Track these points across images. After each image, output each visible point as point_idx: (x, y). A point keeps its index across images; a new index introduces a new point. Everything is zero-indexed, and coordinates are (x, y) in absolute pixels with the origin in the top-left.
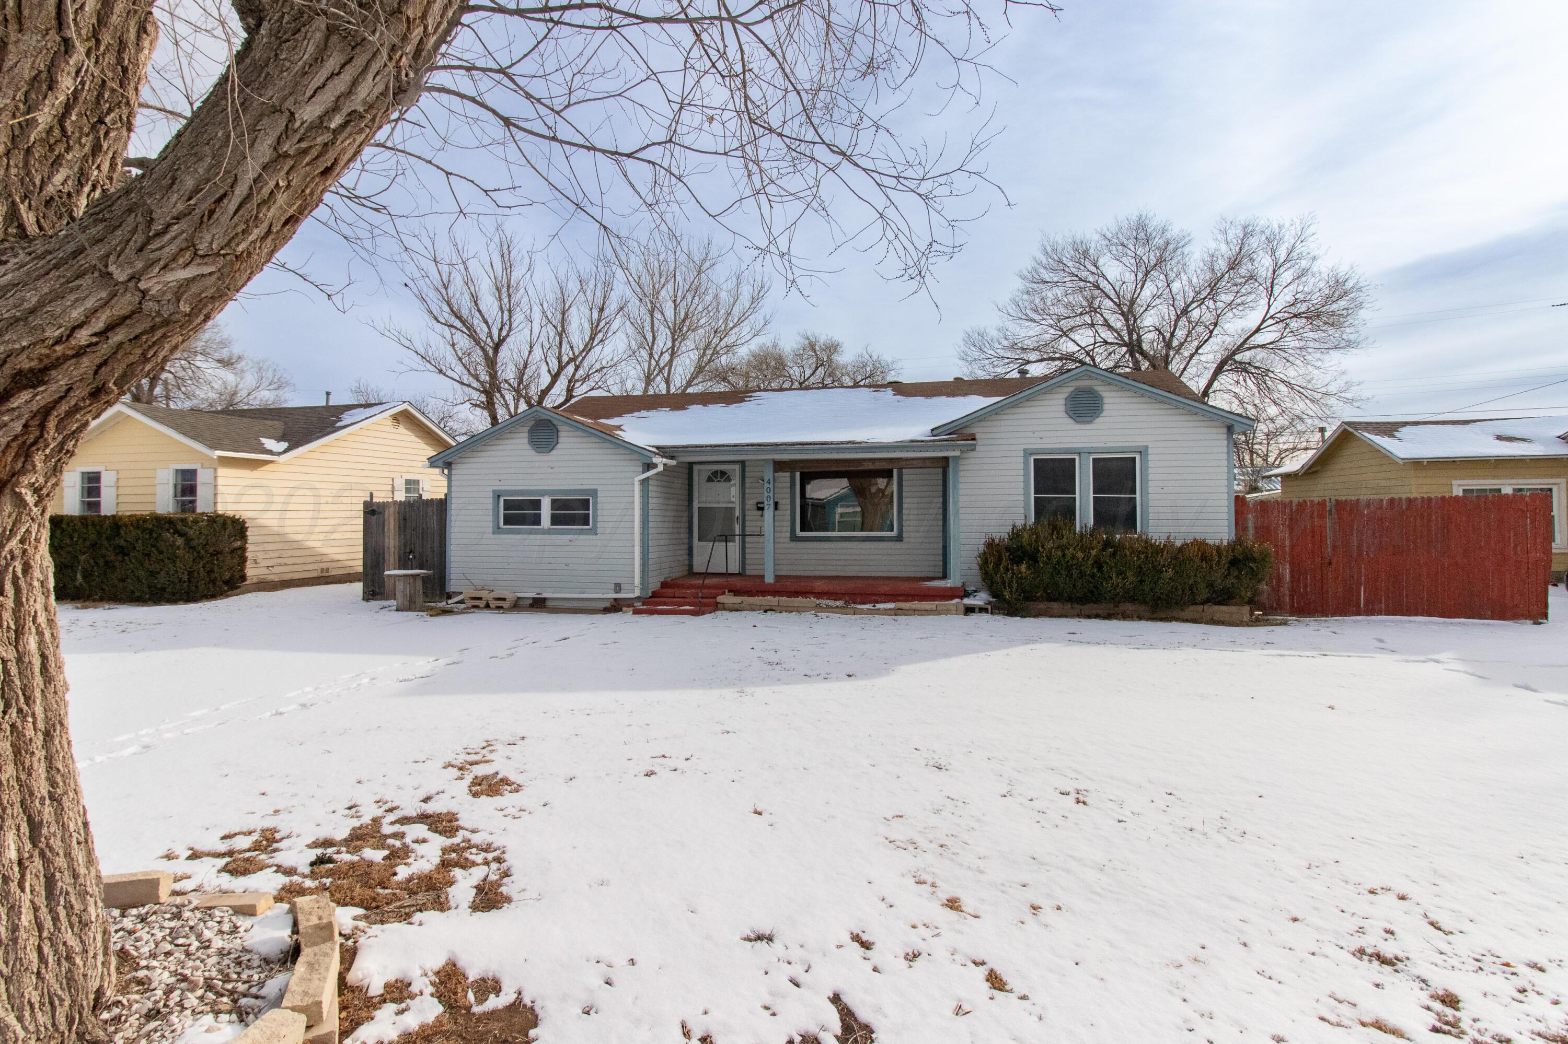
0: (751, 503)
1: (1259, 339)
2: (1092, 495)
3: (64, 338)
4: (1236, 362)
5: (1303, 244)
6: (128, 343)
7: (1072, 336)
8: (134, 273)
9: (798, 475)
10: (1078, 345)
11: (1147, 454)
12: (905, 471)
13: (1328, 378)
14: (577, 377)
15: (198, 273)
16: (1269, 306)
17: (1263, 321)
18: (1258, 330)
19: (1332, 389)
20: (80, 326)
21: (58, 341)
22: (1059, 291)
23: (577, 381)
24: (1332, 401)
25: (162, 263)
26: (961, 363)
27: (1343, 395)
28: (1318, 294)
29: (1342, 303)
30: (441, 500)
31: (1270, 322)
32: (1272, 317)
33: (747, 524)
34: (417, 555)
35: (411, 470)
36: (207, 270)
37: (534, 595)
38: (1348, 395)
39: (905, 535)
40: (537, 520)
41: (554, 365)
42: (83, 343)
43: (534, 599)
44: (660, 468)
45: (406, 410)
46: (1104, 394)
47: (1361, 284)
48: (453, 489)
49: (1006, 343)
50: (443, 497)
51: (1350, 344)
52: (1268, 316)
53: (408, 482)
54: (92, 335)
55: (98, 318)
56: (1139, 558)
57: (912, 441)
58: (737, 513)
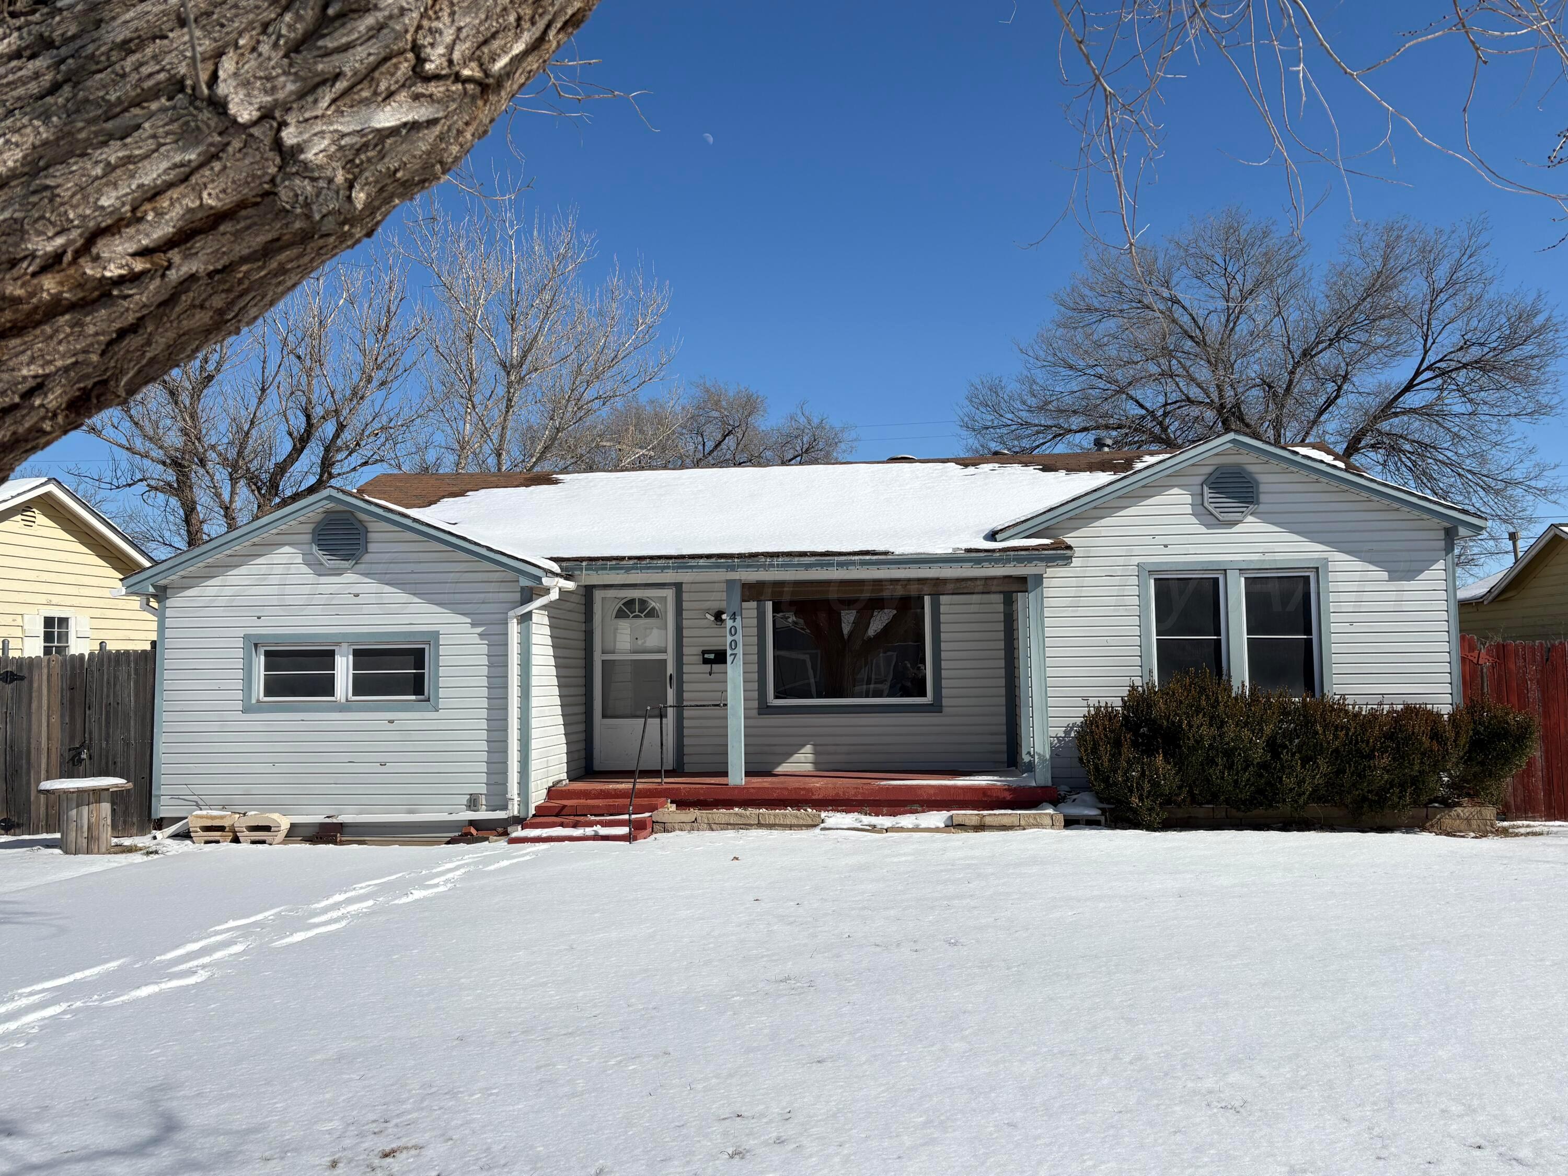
0: (692, 652)
1: (1413, 400)
2: (1245, 636)
3: (69, 256)
4: (1380, 433)
5: (1473, 260)
6: (206, 280)
7: (1132, 393)
8: (276, 104)
9: (769, 605)
10: (1142, 406)
11: (1327, 572)
12: (943, 599)
13: (1512, 456)
14: (339, 442)
15: (409, 118)
16: (1426, 352)
17: (1418, 373)
18: (1409, 387)
19: (1517, 474)
20: (114, 228)
21: (54, 262)
22: (1110, 325)
23: (339, 450)
24: (1518, 492)
25: (341, 85)
26: (964, 433)
27: (1533, 483)
28: (1497, 334)
29: (1528, 349)
30: (144, 652)
31: (1427, 375)
32: (1428, 369)
33: (686, 687)
34: (96, 752)
35: (55, 600)
36: (421, 113)
37: (320, 819)
38: (1540, 484)
39: (945, 702)
40: (326, 687)
41: (299, 422)
42: (113, 271)
43: (322, 825)
44: (554, 595)
45: (48, 495)
46: (1261, 478)
47: (1554, 321)
48: (168, 633)
49: (1032, 401)
50: (148, 647)
51: (1541, 410)
52: (1424, 366)
53: (49, 622)
54: (134, 255)
55: (159, 214)
56: (1336, 737)
57: (968, 551)
58: (670, 669)
